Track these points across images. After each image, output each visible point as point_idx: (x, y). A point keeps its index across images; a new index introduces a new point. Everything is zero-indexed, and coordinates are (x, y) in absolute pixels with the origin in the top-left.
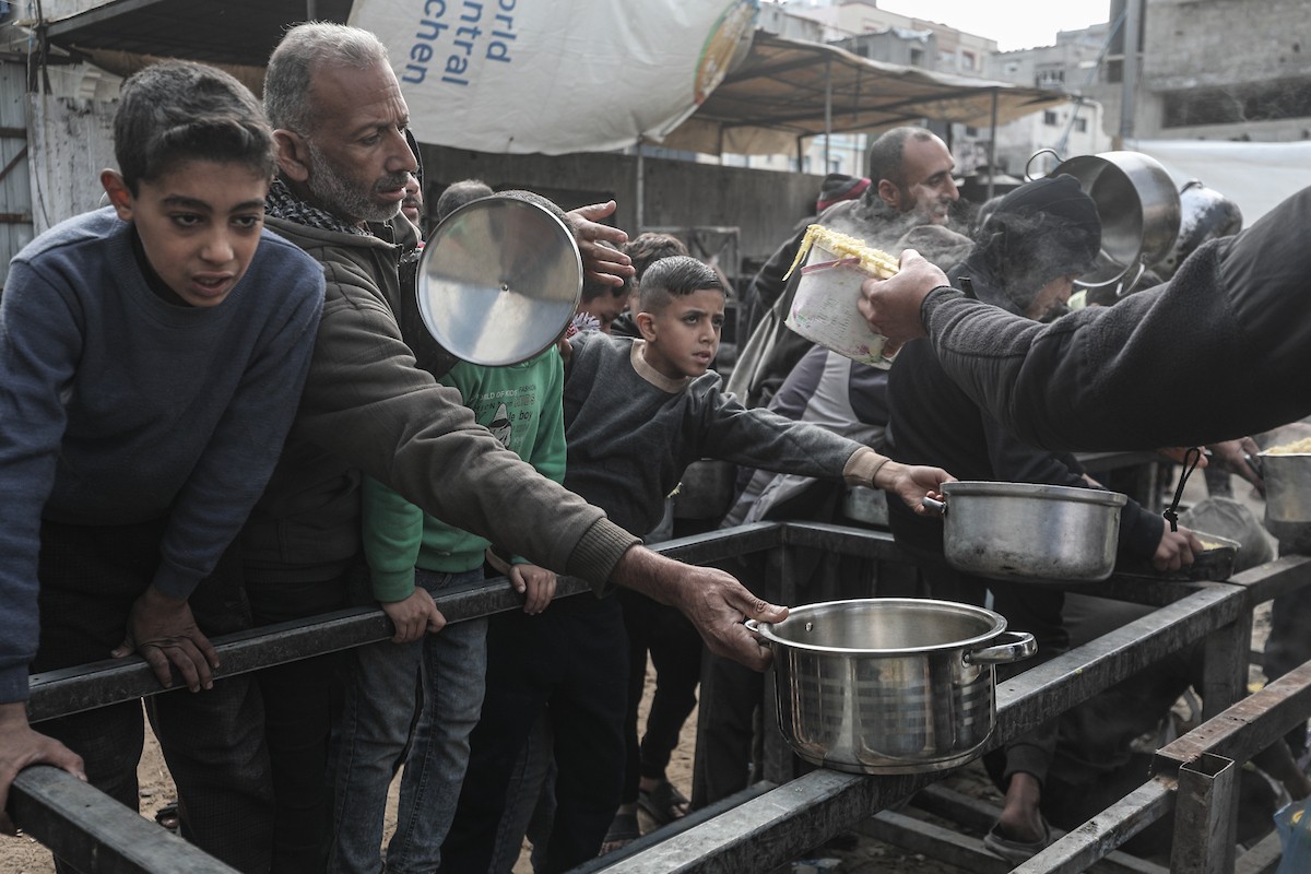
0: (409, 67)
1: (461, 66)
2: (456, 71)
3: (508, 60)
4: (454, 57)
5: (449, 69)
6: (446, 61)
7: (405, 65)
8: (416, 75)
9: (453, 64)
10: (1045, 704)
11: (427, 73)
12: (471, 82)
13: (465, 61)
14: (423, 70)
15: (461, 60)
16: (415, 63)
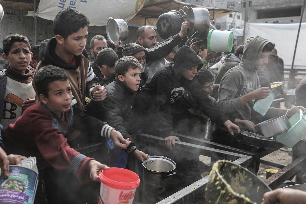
0: (60, 4)
1: (74, 4)
2: (72, 5)
3: (86, 2)
4: (72, 1)
5: (70, 4)
6: (70, 2)
7: (59, 3)
8: (62, 6)
9: (72, 3)
10: (185, 201)
11: (65, 5)
12: (77, 7)
13: (75, 2)
14: (64, 5)
15: (74, 2)
16: (62, 3)
